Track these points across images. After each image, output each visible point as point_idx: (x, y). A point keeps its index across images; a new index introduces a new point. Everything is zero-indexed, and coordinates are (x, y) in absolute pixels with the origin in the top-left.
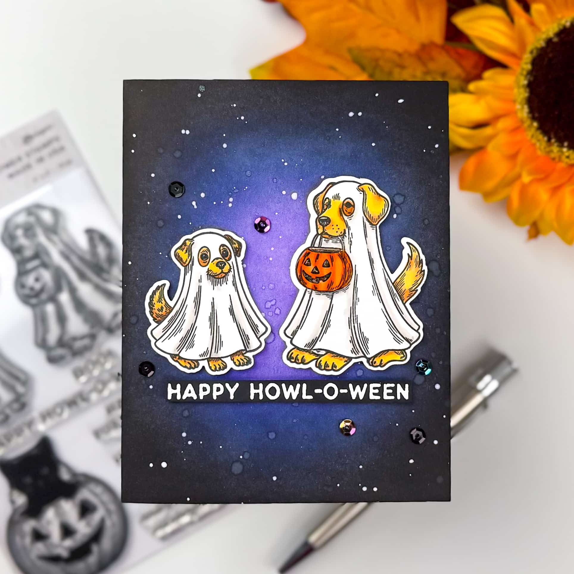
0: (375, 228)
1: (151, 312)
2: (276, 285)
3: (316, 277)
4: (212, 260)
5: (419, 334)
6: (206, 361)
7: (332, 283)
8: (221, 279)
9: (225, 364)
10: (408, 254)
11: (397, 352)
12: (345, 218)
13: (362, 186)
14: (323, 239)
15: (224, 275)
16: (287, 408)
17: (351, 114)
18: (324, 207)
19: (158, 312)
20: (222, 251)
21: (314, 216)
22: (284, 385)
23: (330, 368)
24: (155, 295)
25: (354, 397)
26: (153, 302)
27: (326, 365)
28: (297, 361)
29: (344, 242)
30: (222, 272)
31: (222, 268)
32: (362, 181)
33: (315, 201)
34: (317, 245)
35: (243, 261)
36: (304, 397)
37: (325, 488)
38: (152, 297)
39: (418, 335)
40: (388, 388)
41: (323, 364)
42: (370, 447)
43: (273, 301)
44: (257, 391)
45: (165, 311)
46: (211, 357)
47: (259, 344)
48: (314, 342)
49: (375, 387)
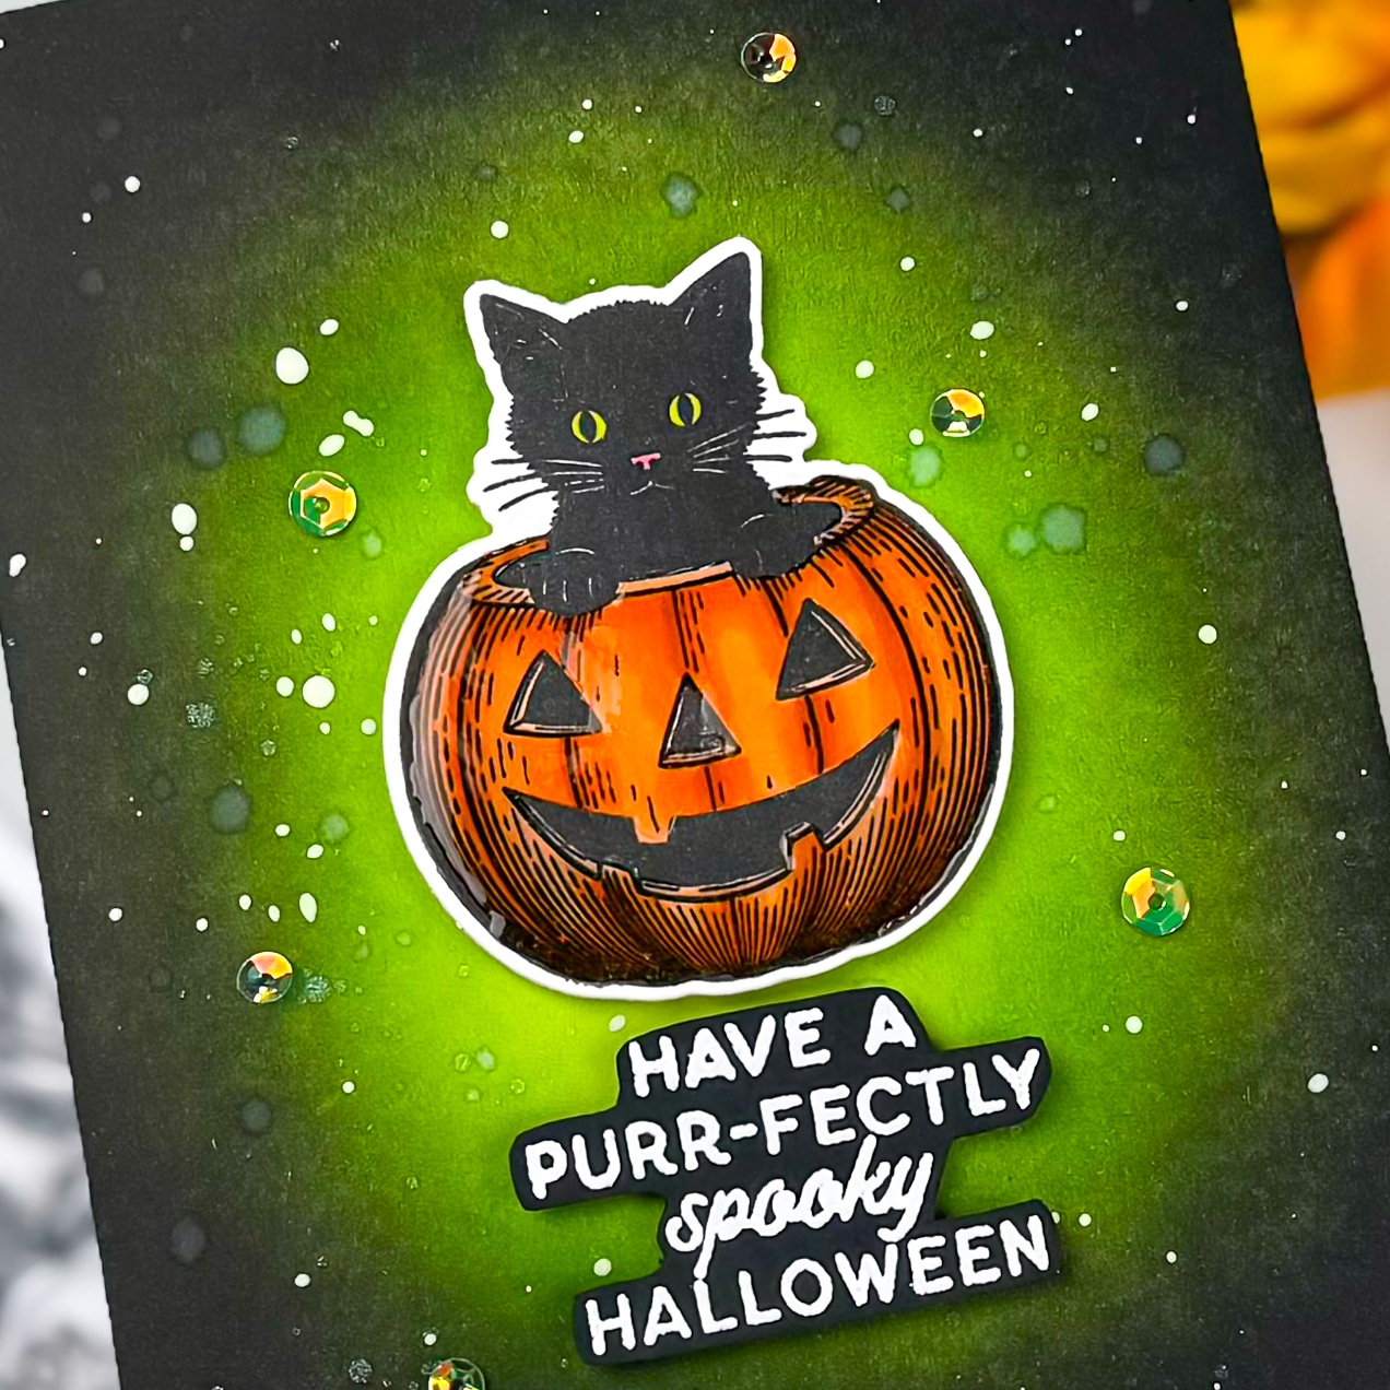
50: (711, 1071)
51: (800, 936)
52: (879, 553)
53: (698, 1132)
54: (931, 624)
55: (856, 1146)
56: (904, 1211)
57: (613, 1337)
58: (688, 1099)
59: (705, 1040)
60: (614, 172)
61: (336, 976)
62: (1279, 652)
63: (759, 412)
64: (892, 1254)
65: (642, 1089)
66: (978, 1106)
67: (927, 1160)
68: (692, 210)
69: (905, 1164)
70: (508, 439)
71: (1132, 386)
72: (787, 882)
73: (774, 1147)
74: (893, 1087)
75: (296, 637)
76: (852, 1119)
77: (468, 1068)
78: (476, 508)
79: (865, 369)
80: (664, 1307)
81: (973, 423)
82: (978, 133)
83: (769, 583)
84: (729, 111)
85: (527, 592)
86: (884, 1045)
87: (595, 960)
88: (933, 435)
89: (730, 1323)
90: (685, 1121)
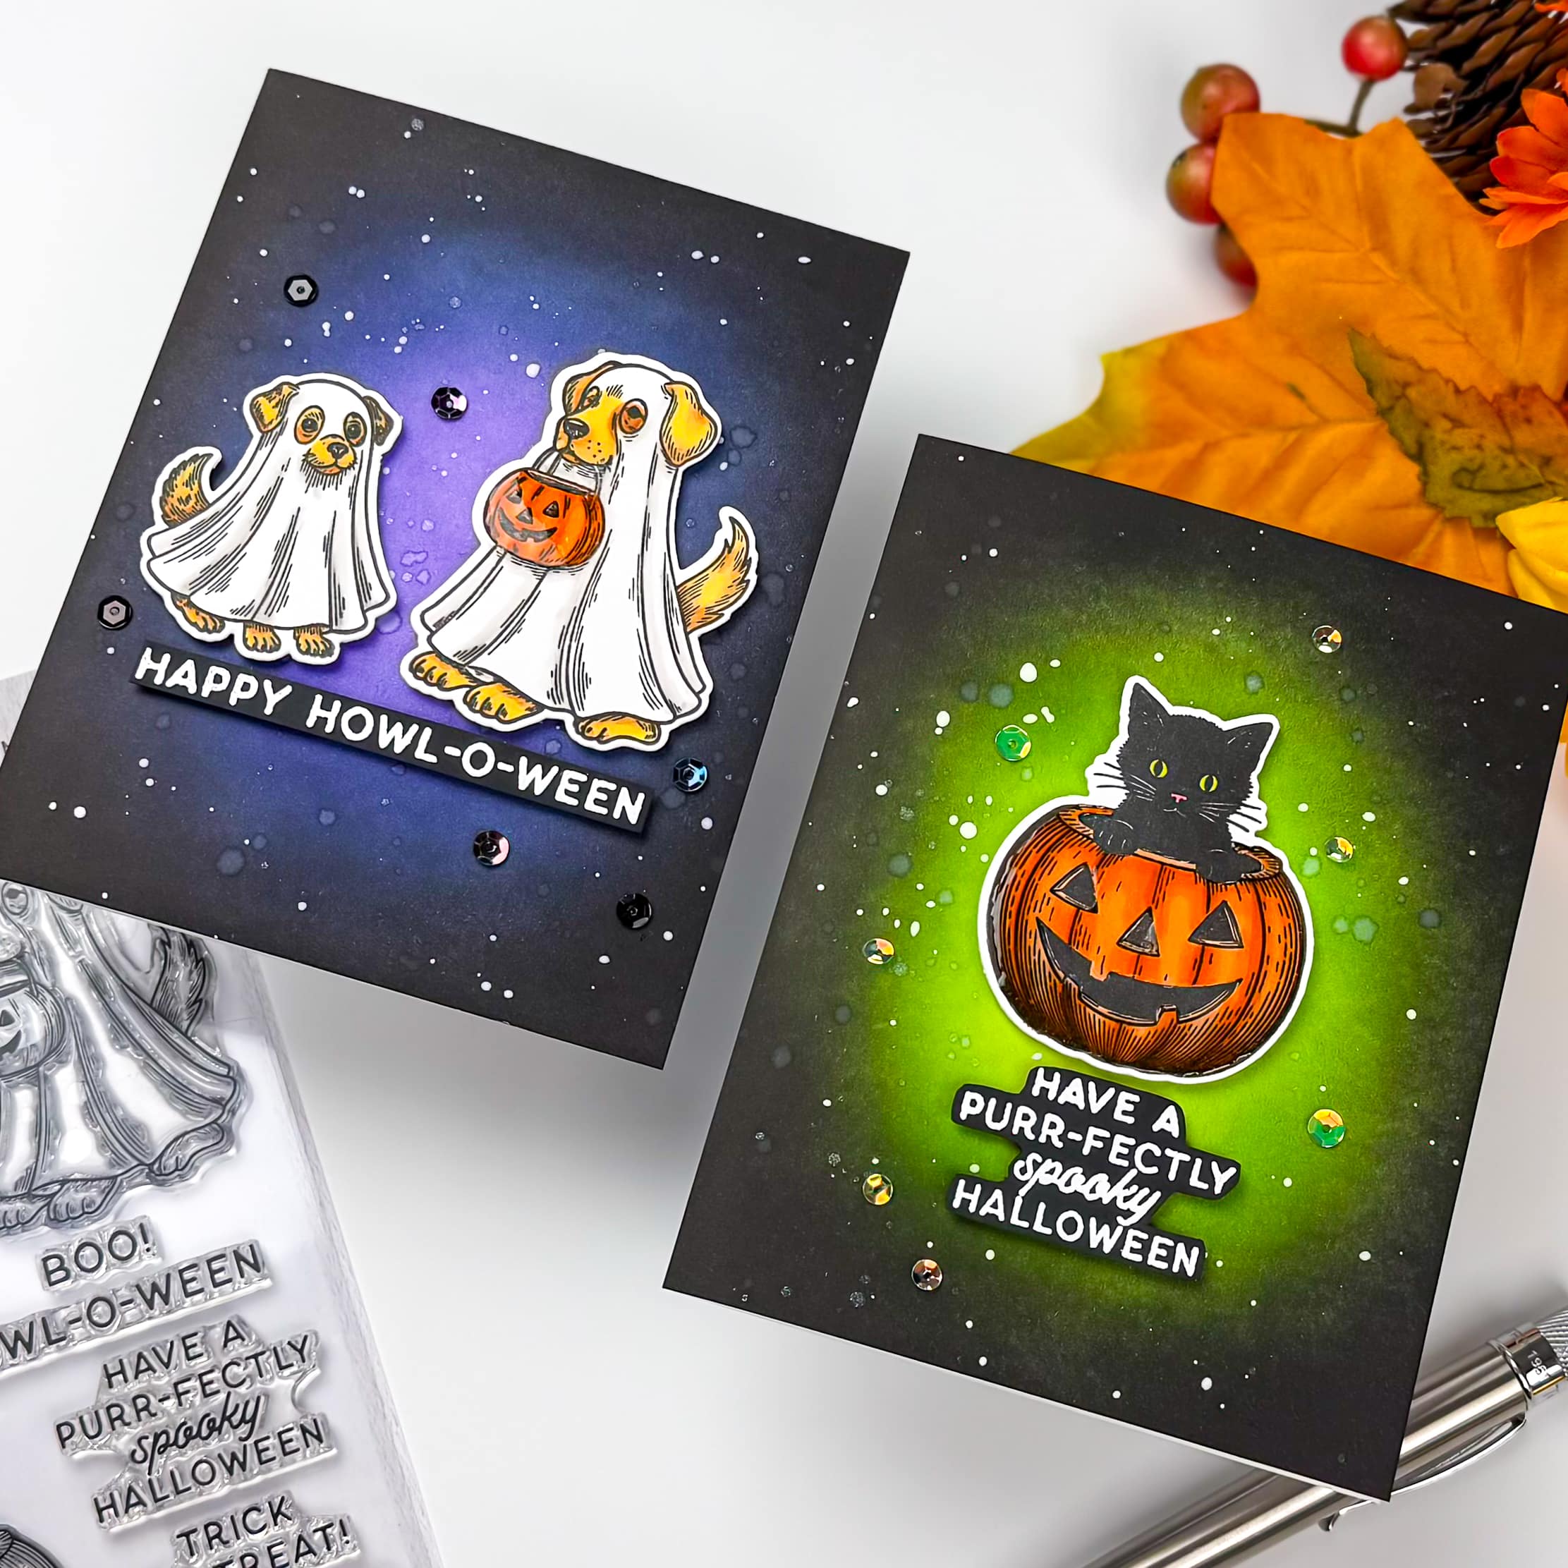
0: (674, 472)
1: (163, 501)
2: (438, 526)
3: (524, 530)
4: (322, 435)
5: (700, 701)
6: (241, 625)
7: (551, 550)
8: (329, 477)
9: (277, 641)
10: (726, 541)
11: (642, 722)
12: (620, 435)
13: (674, 386)
14: (563, 461)
15: (338, 470)
16: (379, 772)
17: (697, 255)
18: (583, 402)
19: (176, 504)
20: (348, 424)
21: (558, 412)
22: (384, 719)
23: (492, 713)
24: (184, 469)
25: (523, 786)
26: (175, 482)
27: (487, 704)
28: (429, 679)
29: (601, 480)
30: (335, 464)
31: (337, 456)
32: (677, 376)
33: (570, 385)
34: (544, 468)
35: (387, 459)
36: (420, 754)
37: (403, 960)
38: (175, 472)
39: (696, 702)
40: (600, 790)
41: (480, 700)
42: (525, 903)
43: (421, 554)
45: (193, 507)
46: (255, 620)
47: (362, 622)
48: (478, 651)
49: (574, 778)
50: (1073, 1100)
51: (1147, 1057)
52: (1270, 896)
53: (1053, 1126)
54: (1280, 942)
55: (1127, 1170)
56: (1134, 1213)
57: (966, 1202)
58: (1055, 1107)
59: (1077, 1084)
60: (1226, 657)
61: (913, 967)
62: (1443, 1040)
63: (1244, 802)
64: (1119, 1231)
65: (1036, 1092)
66: (1194, 1181)
67: (1157, 1195)
68: (1256, 693)
69: (1146, 1191)
70: (1117, 756)
71: (1430, 878)
72: (1152, 1029)
73: (1086, 1151)
74: (1157, 1152)
75: (970, 800)
76: (1130, 1157)
77: (956, 1042)
78: (1085, 781)
79: (1303, 807)
80: (997, 1200)
81: (1344, 858)
82: (1411, 723)
83: (1211, 884)
84: (1295, 655)
85: (1092, 831)
86: (1162, 1130)
87: (1042, 1020)
88: (1322, 855)
89: (1025, 1224)
90: (1049, 1118)
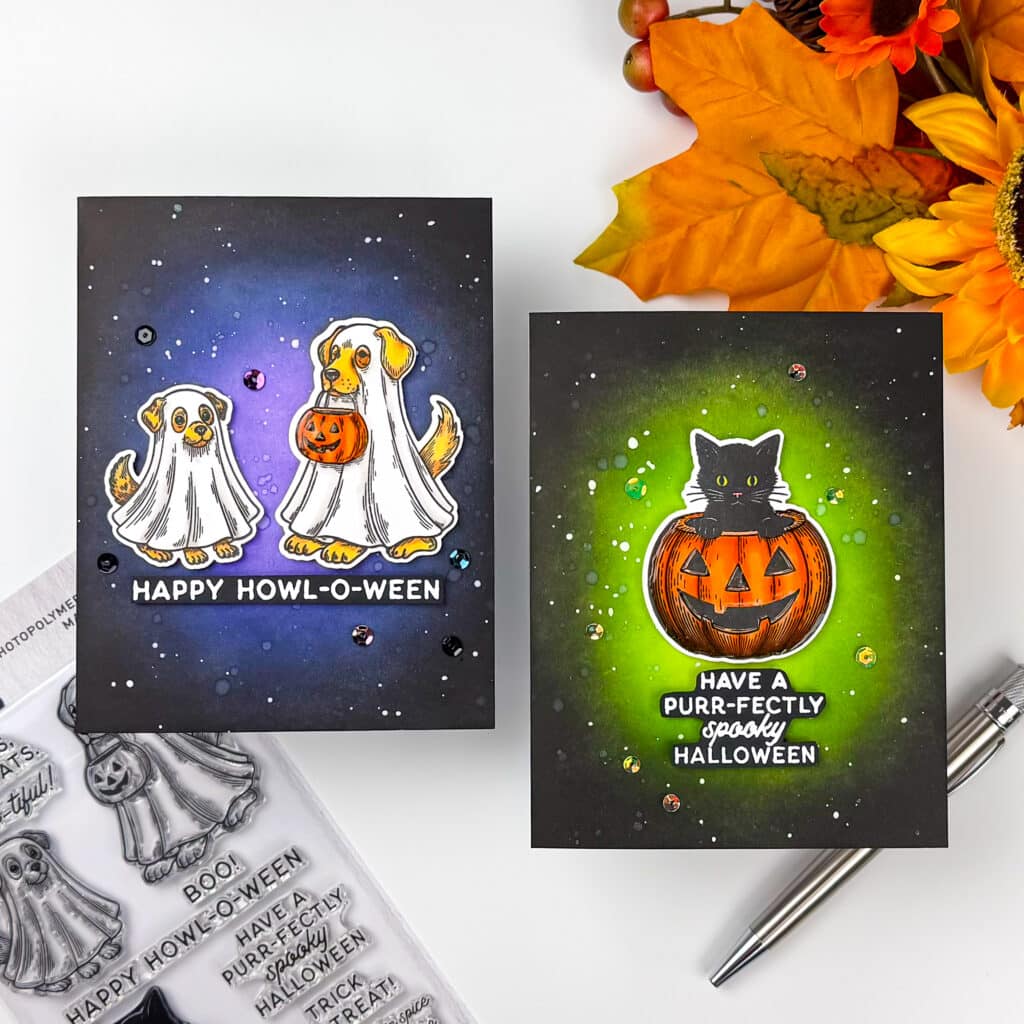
0: (396, 383)
1: (112, 491)
2: (272, 456)
3: (322, 446)
4: (189, 423)
5: (453, 516)
6: (182, 551)
7: (341, 453)
8: (201, 449)
9: (206, 556)
10: (439, 416)
11: (424, 539)
12: (359, 370)
13: (381, 331)
14: (331, 397)
15: (205, 443)
16: (286, 610)
17: (368, 240)
18: (331, 357)
19: (120, 490)
20: (202, 413)
21: (319, 368)
22: (280, 582)
23: (339, 560)
24: (118, 468)
25: (370, 597)
26: (115, 478)
28: (297, 551)
29: (356, 402)
31: (201, 434)
32: (381, 324)
33: (320, 349)
34: (322, 403)
35: (230, 426)
36: (307, 596)
37: (335, 712)
38: (113, 472)
39: (451, 518)
40: (413, 585)
42: (391, 660)
43: (268, 476)
44: (246, 590)
45: (130, 489)
46: (188, 546)
47: (249, 530)
48: (319, 526)
49: (397, 583)
50: (724, 686)
51: (759, 650)
52: (803, 536)
53: (717, 703)
54: (815, 561)
55: (764, 715)
56: (774, 738)
57: (682, 759)
58: (716, 692)
59: (724, 676)
60: (742, 400)
61: (616, 634)
62: (918, 587)
63: (774, 486)
66: (802, 710)
67: (784, 724)
68: (764, 416)
69: (777, 724)
70: (697, 480)
71: (889, 496)
72: (757, 633)
73: (739, 711)
74: (778, 700)
75: (621, 528)
77: (651, 670)
80: (698, 753)
81: (838, 500)
82: (857, 407)
84: (782, 387)
87: (695, 646)
88: (826, 501)
89: (717, 761)
90: (714, 699)
